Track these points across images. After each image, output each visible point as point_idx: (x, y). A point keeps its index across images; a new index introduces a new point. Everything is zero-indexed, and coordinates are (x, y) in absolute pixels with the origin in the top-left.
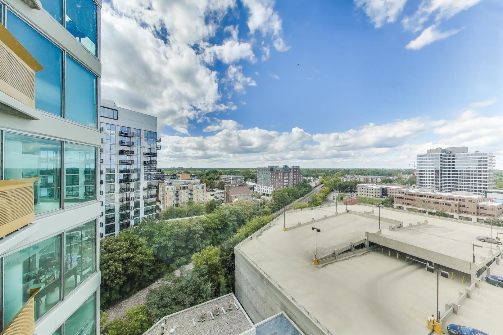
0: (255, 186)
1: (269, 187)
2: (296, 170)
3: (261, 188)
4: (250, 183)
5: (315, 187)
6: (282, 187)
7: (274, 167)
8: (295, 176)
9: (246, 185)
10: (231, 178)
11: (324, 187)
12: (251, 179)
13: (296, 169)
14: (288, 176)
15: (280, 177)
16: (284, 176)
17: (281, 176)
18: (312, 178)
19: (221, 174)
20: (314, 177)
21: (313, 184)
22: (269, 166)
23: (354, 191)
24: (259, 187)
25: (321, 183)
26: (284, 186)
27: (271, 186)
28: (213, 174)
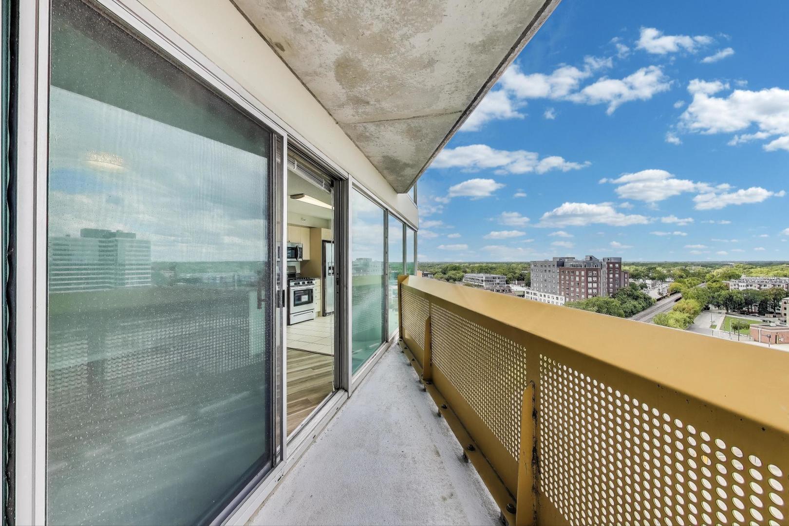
0: (528, 293)
1: (555, 296)
2: (615, 266)
3: (540, 297)
4: (516, 288)
5: (659, 300)
6: (583, 296)
7: (566, 260)
8: (611, 276)
9: (510, 291)
10: (484, 279)
11: (682, 300)
12: (518, 280)
13: (614, 264)
14: (597, 276)
15: (580, 279)
16: (587, 276)
17: (580, 276)
18: (649, 282)
19: (465, 272)
20: (653, 279)
21: (653, 294)
22: (554, 258)
23: (772, 313)
24: (535, 294)
25: (674, 292)
26: (587, 294)
27: (560, 294)
28: (454, 272)
